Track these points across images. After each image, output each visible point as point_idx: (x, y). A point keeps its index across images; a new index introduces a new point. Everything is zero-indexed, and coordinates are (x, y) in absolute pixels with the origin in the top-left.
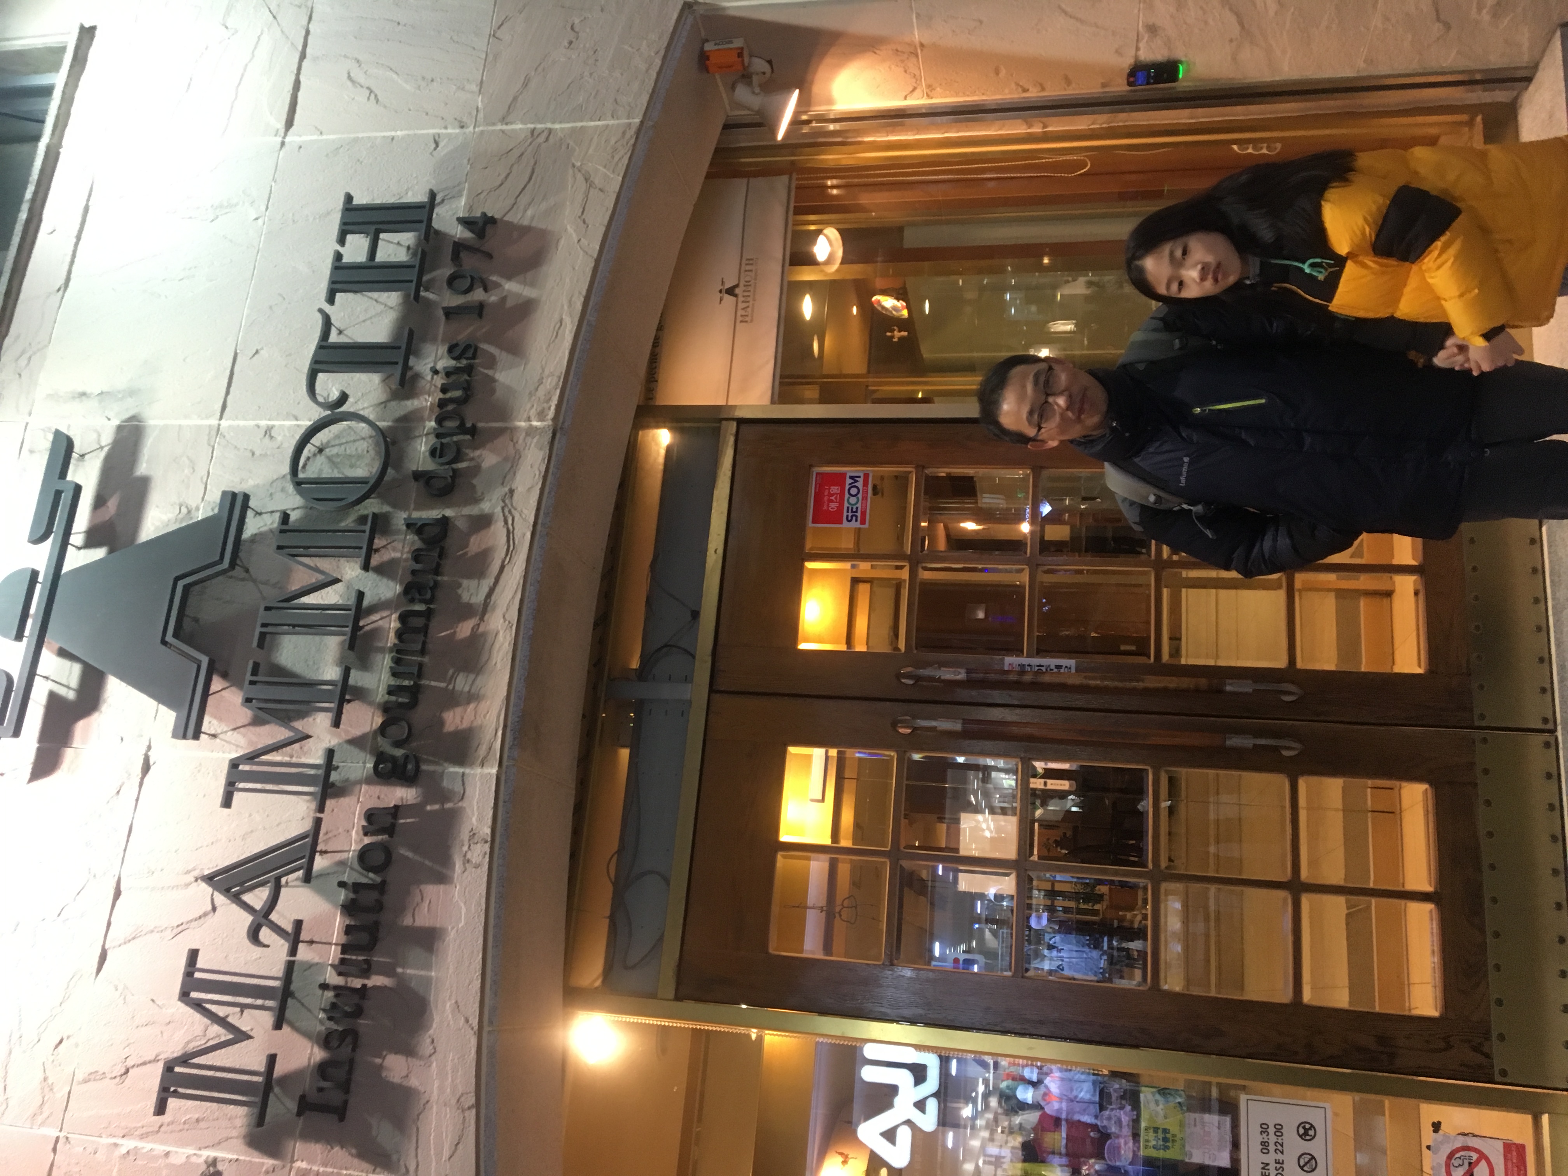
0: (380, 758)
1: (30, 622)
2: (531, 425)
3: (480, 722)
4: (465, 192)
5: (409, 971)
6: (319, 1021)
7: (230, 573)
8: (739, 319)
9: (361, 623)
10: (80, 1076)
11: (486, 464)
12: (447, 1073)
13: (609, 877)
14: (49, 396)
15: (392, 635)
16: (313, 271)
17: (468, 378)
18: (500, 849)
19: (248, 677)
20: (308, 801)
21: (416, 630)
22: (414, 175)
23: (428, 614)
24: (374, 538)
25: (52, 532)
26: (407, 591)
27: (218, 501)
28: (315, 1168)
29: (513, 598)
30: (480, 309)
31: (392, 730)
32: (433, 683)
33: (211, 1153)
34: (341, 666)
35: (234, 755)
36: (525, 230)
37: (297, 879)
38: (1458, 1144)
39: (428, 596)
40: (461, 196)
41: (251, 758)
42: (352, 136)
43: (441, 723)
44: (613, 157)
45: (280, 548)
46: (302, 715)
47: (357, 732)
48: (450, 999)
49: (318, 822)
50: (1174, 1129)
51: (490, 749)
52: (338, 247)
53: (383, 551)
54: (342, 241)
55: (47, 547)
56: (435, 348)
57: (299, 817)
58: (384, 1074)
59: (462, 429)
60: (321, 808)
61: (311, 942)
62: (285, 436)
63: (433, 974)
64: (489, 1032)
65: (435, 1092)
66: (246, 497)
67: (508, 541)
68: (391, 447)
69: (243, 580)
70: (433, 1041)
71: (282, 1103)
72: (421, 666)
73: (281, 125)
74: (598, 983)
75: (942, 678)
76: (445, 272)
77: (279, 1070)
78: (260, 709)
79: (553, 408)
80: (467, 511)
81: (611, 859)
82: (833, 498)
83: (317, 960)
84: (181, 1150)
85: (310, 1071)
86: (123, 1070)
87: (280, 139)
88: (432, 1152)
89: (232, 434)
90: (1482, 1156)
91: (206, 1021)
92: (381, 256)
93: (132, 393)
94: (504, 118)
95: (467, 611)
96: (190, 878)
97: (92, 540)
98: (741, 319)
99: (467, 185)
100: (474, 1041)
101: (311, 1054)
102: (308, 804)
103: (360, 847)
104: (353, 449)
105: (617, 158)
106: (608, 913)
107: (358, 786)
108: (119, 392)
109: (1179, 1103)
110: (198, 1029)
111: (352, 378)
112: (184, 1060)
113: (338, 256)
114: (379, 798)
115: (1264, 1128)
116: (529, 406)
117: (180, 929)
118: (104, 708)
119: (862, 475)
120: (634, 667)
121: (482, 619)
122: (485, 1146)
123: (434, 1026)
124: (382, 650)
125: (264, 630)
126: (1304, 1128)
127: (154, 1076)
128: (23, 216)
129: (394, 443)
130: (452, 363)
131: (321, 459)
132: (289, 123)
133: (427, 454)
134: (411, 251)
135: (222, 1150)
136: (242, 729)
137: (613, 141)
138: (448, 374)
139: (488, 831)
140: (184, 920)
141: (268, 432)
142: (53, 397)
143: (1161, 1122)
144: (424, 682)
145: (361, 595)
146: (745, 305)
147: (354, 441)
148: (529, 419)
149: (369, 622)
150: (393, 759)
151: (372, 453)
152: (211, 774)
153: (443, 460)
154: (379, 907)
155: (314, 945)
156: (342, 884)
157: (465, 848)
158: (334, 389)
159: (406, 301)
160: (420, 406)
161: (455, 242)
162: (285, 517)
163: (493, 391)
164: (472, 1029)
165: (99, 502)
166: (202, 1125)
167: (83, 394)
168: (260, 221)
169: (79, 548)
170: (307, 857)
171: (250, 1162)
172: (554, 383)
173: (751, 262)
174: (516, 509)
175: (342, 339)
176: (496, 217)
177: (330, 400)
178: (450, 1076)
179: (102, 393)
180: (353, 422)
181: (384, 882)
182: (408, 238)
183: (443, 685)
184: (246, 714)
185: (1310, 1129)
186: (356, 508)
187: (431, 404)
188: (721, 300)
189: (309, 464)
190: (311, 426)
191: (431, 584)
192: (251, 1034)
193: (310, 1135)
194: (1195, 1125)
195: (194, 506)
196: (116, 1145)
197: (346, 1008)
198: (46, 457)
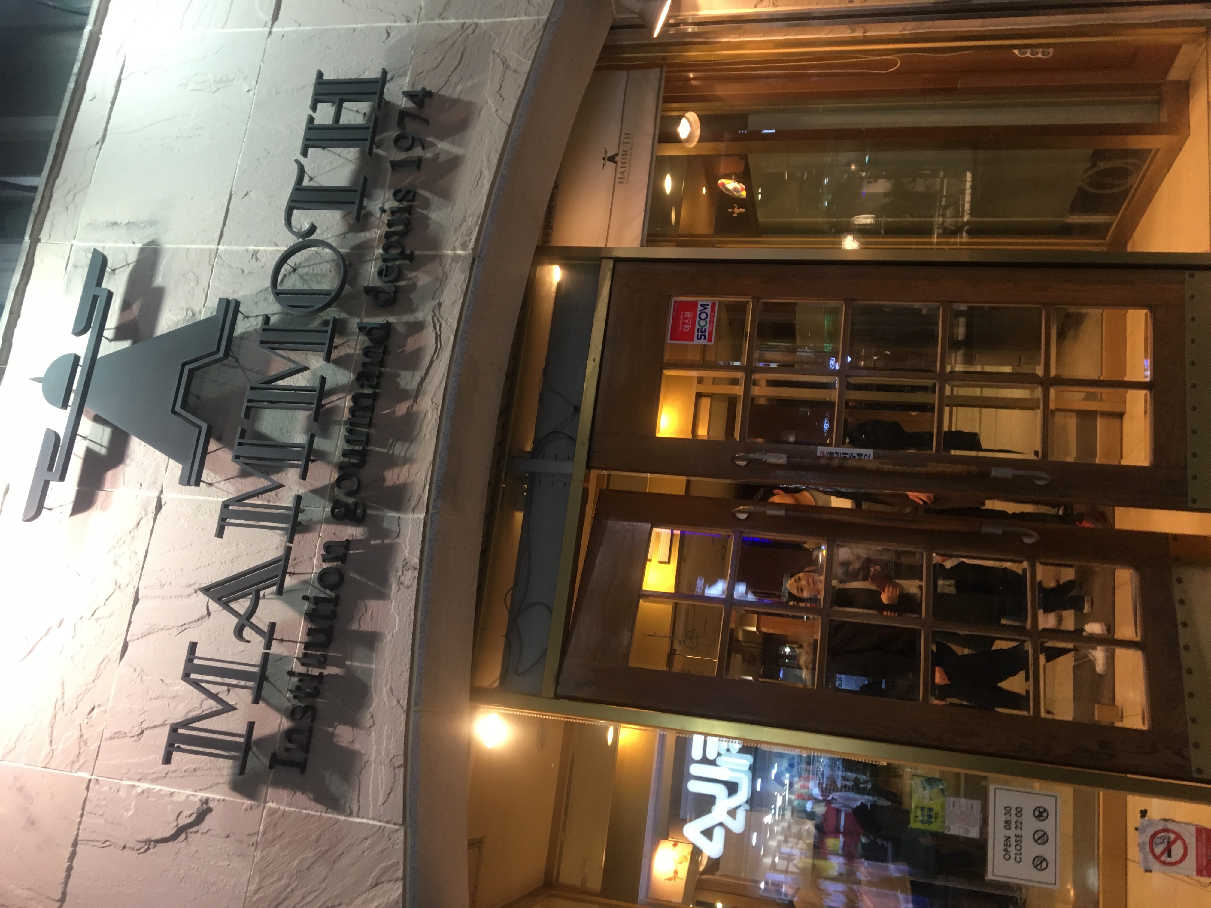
0: (336, 504)
1: (72, 396)
2: (456, 253)
3: (412, 479)
4: (409, 72)
5: (355, 664)
6: (287, 699)
7: (224, 362)
8: (618, 180)
9: (323, 403)
10: (107, 735)
11: (420, 284)
12: (383, 741)
13: (506, 606)
14: (89, 224)
15: (346, 411)
16: (291, 132)
17: (408, 216)
18: (425, 575)
19: (237, 440)
20: (281, 535)
21: (366, 409)
22: (370, 58)
23: (374, 397)
24: (334, 338)
25: (90, 327)
26: (359, 377)
27: (216, 307)
28: (282, 808)
29: (439, 386)
30: (418, 163)
31: (346, 484)
32: (377, 449)
33: (205, 795)
34: (307, 434)
35: (225, 499)
36: (455, 102)
37: (271, 593)
38: (1159, 828)
39: (375, 382)
40: (406, 75)
41: (239, 500)
42: (324, 27)
43: (383, 479)
44: (525, 46)
45: (262, 342)
46: (278, 470)
47: (318, 484)
48: (386, 685)
49: (288, 550)
50: (937, 809)
51: (420, 499)
52: (311, 112)
53: (340, 348)
54: (314, 108)
55: (86, 338)
56: (383, 192)
57: (274, 547)
58: (335, 740)
59: (403, 255)
60: (291, 540)
61: (282, 640)
62: (267, 258)
63: (374, 666)
64: (415, 711)
65: (374, 754)
66: (237, 303)
67: (436, 342)
68: (348, 269)
69: (234, 367)
70: (372, 717)
71: (258, 759)
72: (368, 435)
73: (269, 18)
74: (496, 684)
75: (768, 461)
76: (393, 133)
77: (256, 735)
78: (246, 464)
79: (473, 240)
80: (405, 318)
81: (508, 592)
82: (687, 321)
83: (286, 653)
84: (182, 791)
85: (279, 734)
86: (139, 731)
87: (268, 29)
88: (371, 798)
89: (227, 256)
90: (1179, 837)
91: (203, 696)
92: (344, 120)
93: (152, 223)
94: (440, 15)
95: (403, 395)
96: (191, 590)
97: (120, 334)
98: (619, 180)
99: (411, 66)
100: (403, 717)
101: (280, 723)
102: (282, 538)
103: (319, 571)
104: (319, 269)
105: (527, 47)
106: (505, 633)
107: (319, 525)
108: (142, 223)
109: (942, 790)
110: (196, 703)
111: (319, 215)
112: (185, 724)
113: (311, 119)
114: (335, 534)
115: (1008, 810)
116: (454, 238)
117: (183, 628)
118: (128, 461)
119: (710, 304)
120: (528, 450)
121: (415, 401)
122: (410, 795)
123: (374, 705)
124: (339, 423)
125: (250, 404)
126: (1039, 811)
127: (162, 736)
128: (71, 85)
129: (350, 265)
130: (396, 204)
131: (294, 276)
132: (275, 17)
133: (376, 274)
134: (367, 117)
135: (213, 792)
136: (232, 480)
137: (525, 32)
138: (393, 212)
139: (417, 561)
140: (187, 621)
141: (255, 254)
142: (92, 225)
143: (926, 803)
144: (369, 448)
145: (323, 380)
146: (622, 170)
147: (320, 263)
148: (454, 249)
149: (329, 402)
150: (346, 505)
151: (333, 272)
152: (208, 513)
153: (387, 279)
154: (333, 615)
155: (284, 643)
156: (305, 598)
157: (400, 573)
158: (305, 223)
159: (362, 155)
160: (371, 237)
161: (400, 110)
162: (267, 319)
163: (428, 226)
164: (403, 708)
165: (126, 306)
166: (199, 773)
167: (115, 224)
168: (251, 93)
169: (110, 341)
170: (280, 575)
171: (234, 801)
172: (474, 221)
173: (628, 136)
174: (442, 318)
175: (312, 184)
176: (433, 91)
177: (302, 230)
178: (385, 742)
179: (129, 223)
180: (320, 248)
181: (337, 597)
182: (364, 106)
183: (385, 450)
184: (235, 468)
185: (1043, 812)
186: (320, 314)
187: (380, 236)
188: (604, 165)
189: (285, 280)
190: (286, 251)
191: (378, 373)
192: (236, 707)
193: (277, 784)
194: (954, 806)
195: (197, 310)
196: (134, 786)
197: (307, 690)
198: (87, 271)
